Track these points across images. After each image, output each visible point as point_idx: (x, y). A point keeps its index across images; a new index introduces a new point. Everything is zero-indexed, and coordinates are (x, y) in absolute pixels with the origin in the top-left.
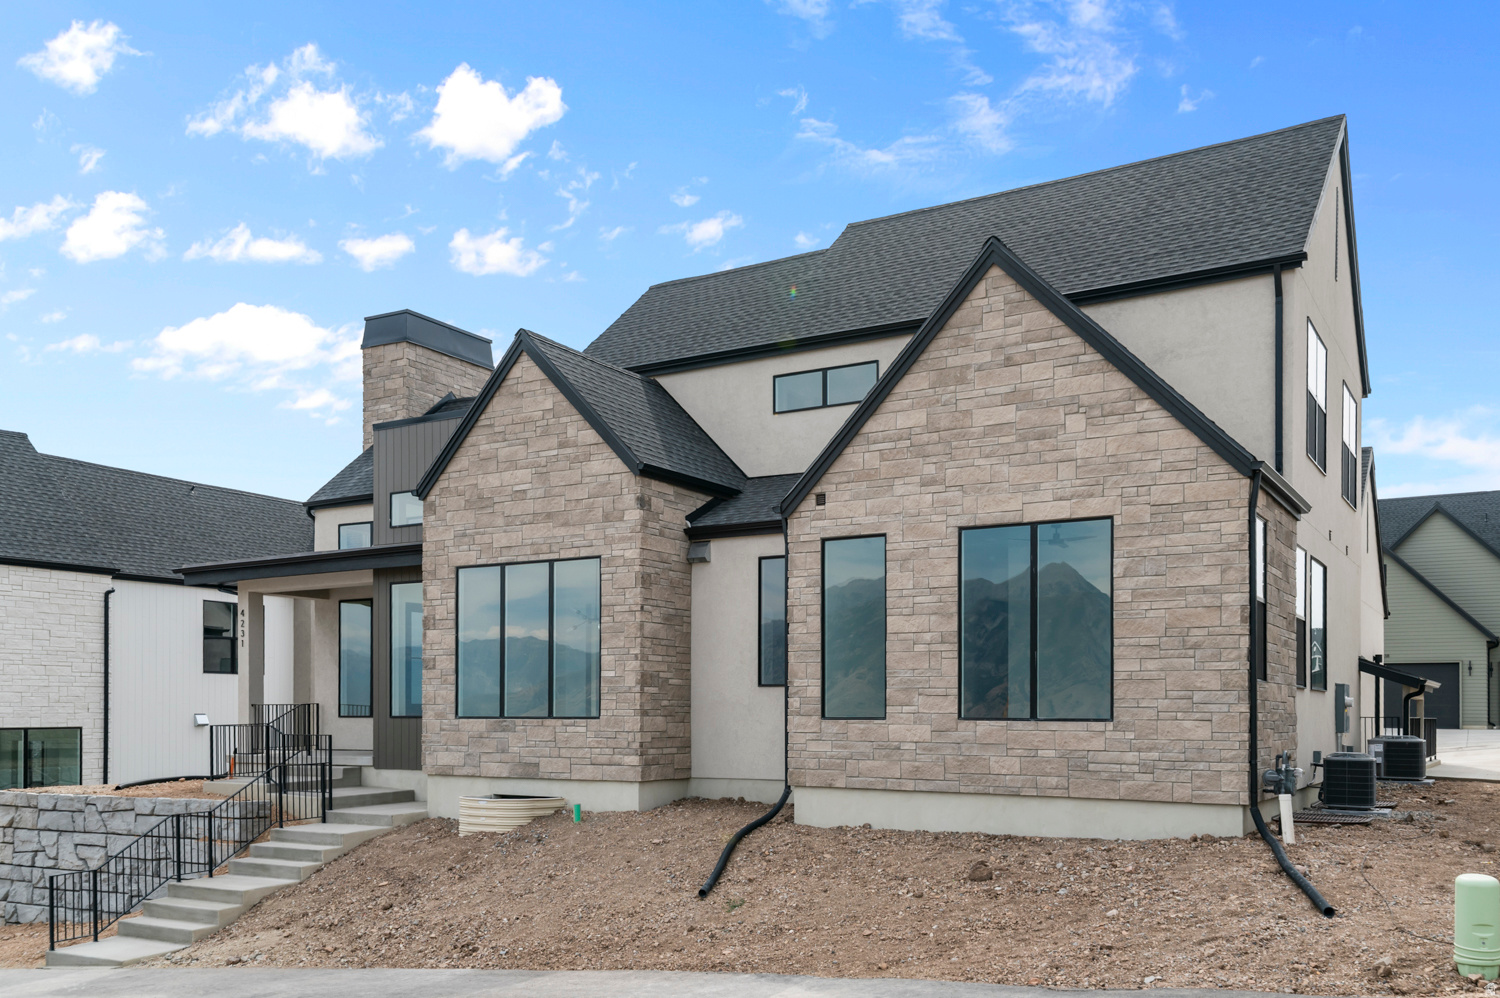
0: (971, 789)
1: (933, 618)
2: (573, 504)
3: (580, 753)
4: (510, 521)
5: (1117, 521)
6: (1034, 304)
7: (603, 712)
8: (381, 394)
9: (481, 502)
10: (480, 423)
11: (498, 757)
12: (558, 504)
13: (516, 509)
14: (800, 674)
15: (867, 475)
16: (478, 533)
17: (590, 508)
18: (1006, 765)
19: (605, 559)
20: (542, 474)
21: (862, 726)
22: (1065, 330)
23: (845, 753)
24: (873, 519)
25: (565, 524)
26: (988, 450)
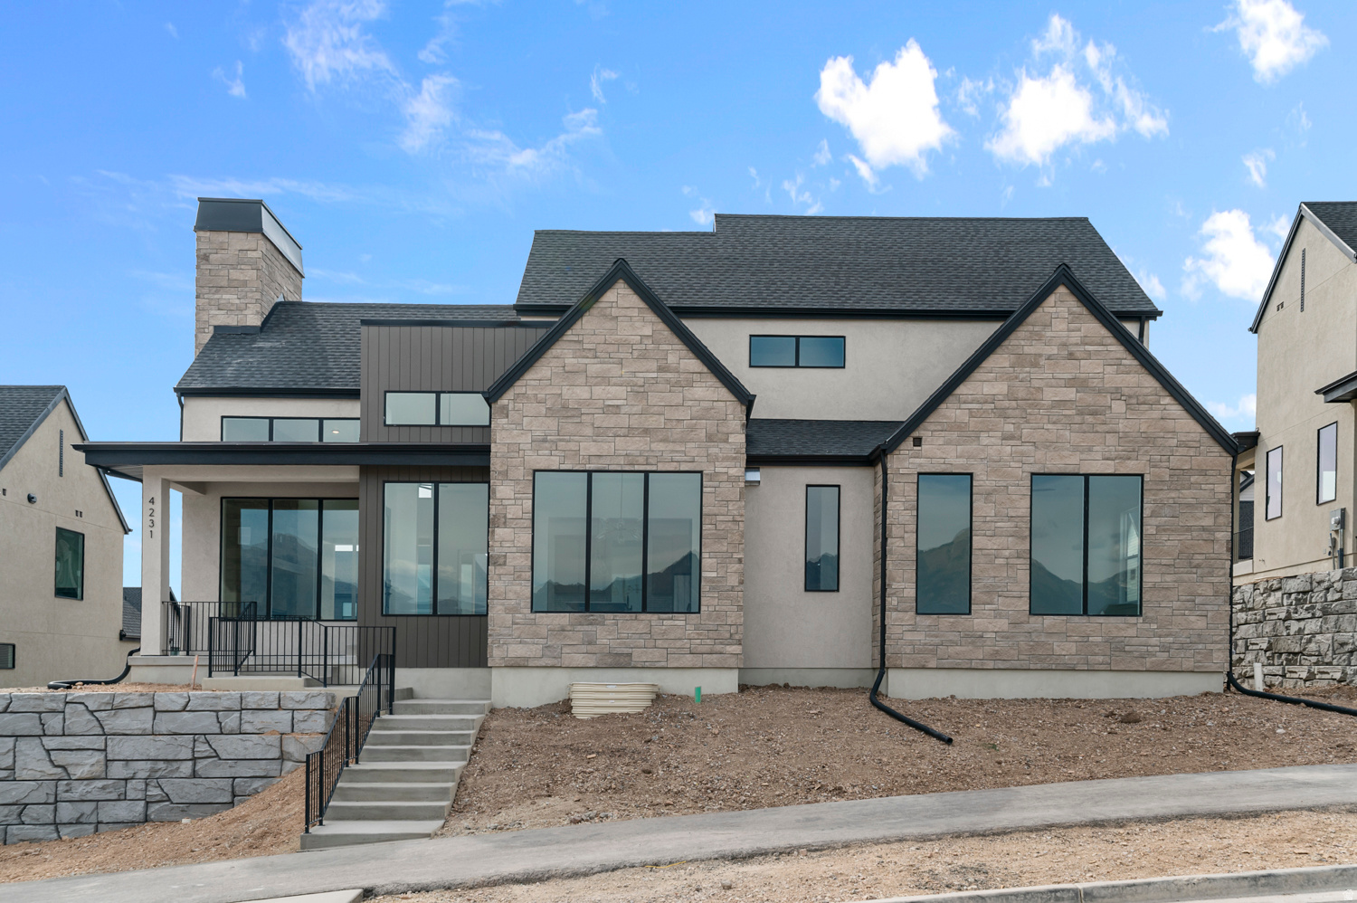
0: (1039, 666)
1: (1010, 539)
2: (674, 423)
3: (679, 644)
4: (599, 433)
5: (1147, 478)
6: (1091, 318)
7: (703, 608)
8: (224, 283)
9: (564, 411)
10: (565, 338)
11: (584, 648)
12: (652, 422)
13: (610, 421)
14: (898, 579)
15: (958, 427)
16: (561, 440)
17: (692, 429)
18: (1065, 649)
19: (707, 474)
20: (640, 391)
21: (952, 620)
22: (1112, 340)
23: (937, 640)
24: (961, 461)
25: (665, 440)
26: (1055, 418)
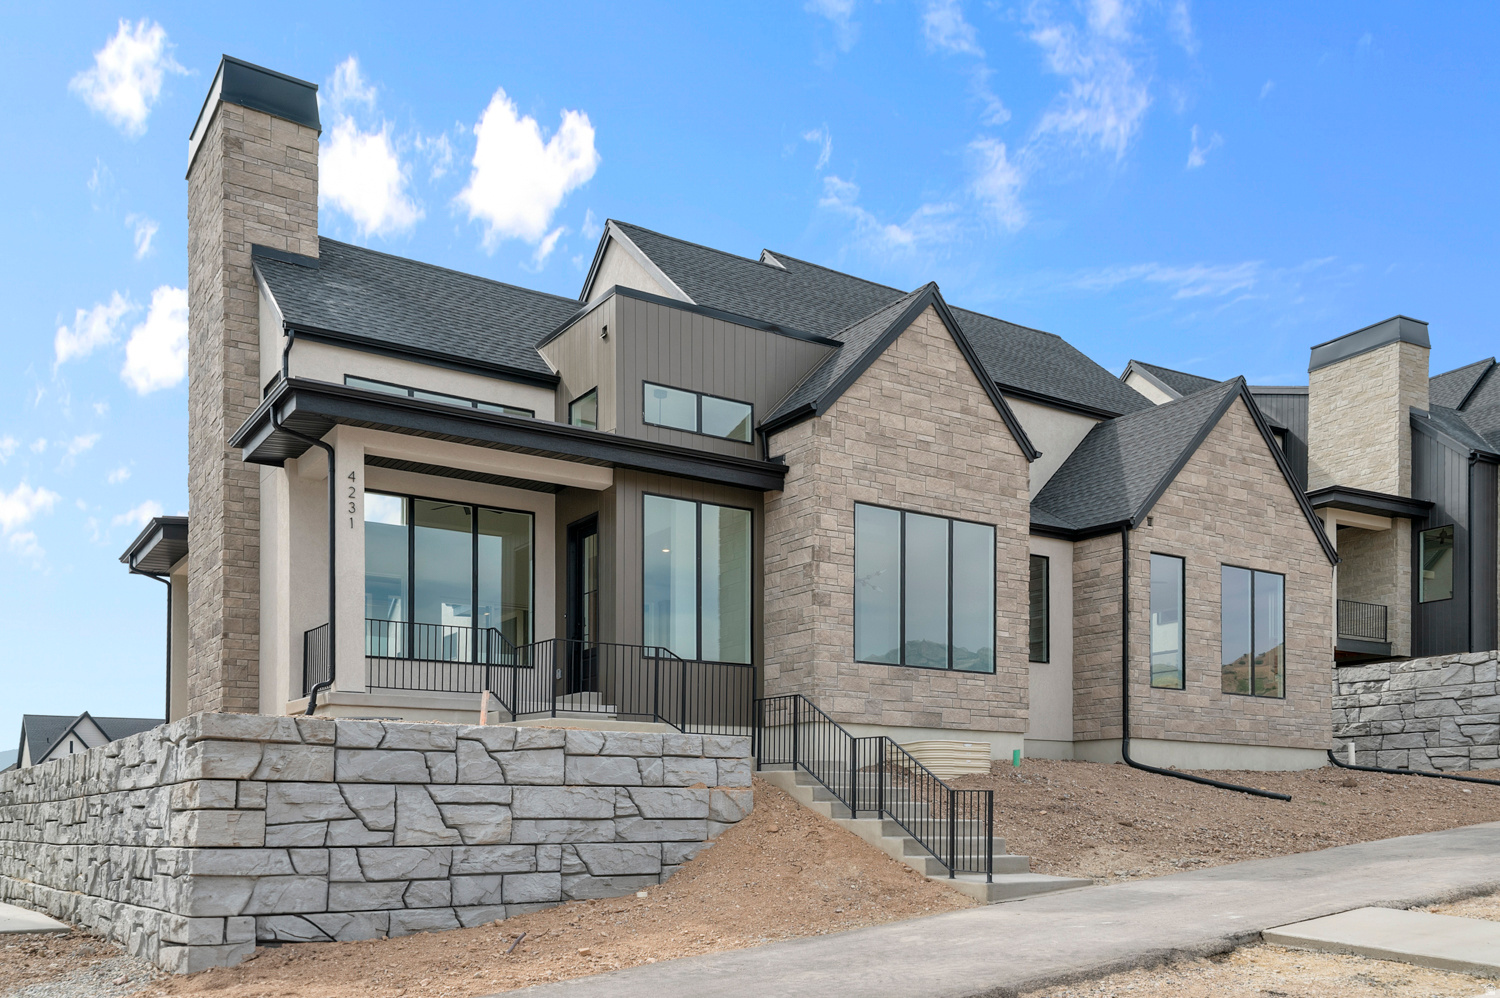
0: (1227, 741)
1: (1209, 621)
2: (975, 470)
3: (980, 705)
4: (913, 470)
5: (1287, 578)
6: (1254, 428)
7: (998, 669)
9: (882, 439)
10: (881, 357)
11: (901, 705)
12: (961, 466)
13: (922, 458)
14: (1139, 653)
15: (1176, 512)
16: (880, 471)
17: (989, 479)
18: (1243, 724)
19: (1001, 529)
20: (946, 431)
21: (1174, 694)
22: (1267, 452)
23: (1164, 713)
24: (1178, 545)
25: (967, 487)
26: (1235, 515)
